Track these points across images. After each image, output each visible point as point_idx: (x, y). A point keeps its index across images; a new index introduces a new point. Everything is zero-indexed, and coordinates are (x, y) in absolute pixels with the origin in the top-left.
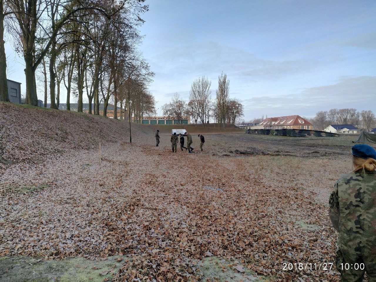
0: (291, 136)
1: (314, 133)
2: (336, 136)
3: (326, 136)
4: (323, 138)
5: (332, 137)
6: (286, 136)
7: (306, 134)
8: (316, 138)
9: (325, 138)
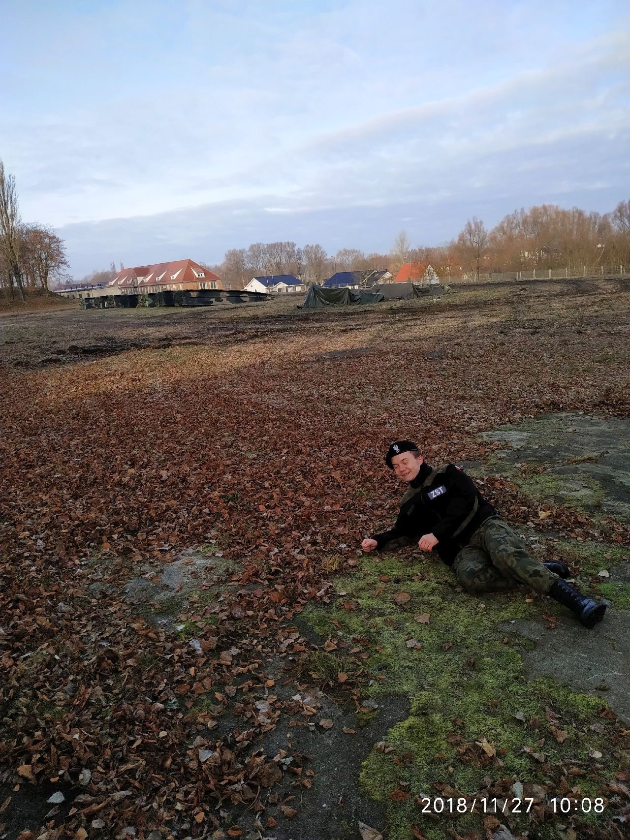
0: (184, 306)
1: (228, 295)
2: (268, 298)
3: (251, 301)
4: (246, 304)
5: (262, 302)
6: (173, 306)
7: (213, 300)
8: (233, 306)
9: (250, 304)
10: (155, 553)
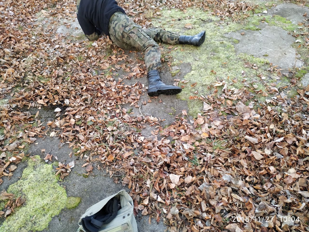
10: (68, 14)
